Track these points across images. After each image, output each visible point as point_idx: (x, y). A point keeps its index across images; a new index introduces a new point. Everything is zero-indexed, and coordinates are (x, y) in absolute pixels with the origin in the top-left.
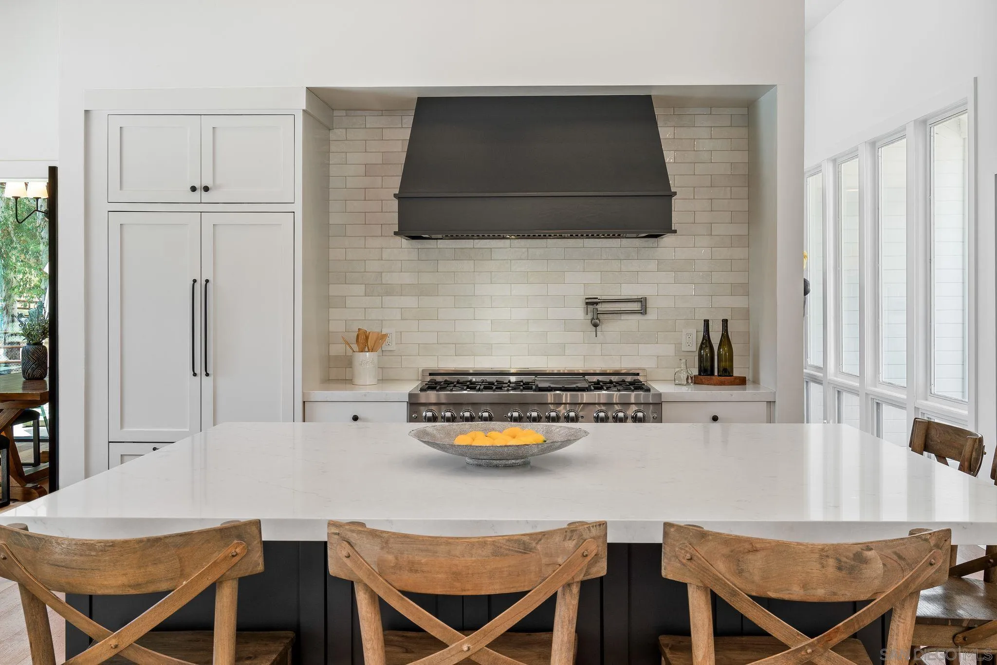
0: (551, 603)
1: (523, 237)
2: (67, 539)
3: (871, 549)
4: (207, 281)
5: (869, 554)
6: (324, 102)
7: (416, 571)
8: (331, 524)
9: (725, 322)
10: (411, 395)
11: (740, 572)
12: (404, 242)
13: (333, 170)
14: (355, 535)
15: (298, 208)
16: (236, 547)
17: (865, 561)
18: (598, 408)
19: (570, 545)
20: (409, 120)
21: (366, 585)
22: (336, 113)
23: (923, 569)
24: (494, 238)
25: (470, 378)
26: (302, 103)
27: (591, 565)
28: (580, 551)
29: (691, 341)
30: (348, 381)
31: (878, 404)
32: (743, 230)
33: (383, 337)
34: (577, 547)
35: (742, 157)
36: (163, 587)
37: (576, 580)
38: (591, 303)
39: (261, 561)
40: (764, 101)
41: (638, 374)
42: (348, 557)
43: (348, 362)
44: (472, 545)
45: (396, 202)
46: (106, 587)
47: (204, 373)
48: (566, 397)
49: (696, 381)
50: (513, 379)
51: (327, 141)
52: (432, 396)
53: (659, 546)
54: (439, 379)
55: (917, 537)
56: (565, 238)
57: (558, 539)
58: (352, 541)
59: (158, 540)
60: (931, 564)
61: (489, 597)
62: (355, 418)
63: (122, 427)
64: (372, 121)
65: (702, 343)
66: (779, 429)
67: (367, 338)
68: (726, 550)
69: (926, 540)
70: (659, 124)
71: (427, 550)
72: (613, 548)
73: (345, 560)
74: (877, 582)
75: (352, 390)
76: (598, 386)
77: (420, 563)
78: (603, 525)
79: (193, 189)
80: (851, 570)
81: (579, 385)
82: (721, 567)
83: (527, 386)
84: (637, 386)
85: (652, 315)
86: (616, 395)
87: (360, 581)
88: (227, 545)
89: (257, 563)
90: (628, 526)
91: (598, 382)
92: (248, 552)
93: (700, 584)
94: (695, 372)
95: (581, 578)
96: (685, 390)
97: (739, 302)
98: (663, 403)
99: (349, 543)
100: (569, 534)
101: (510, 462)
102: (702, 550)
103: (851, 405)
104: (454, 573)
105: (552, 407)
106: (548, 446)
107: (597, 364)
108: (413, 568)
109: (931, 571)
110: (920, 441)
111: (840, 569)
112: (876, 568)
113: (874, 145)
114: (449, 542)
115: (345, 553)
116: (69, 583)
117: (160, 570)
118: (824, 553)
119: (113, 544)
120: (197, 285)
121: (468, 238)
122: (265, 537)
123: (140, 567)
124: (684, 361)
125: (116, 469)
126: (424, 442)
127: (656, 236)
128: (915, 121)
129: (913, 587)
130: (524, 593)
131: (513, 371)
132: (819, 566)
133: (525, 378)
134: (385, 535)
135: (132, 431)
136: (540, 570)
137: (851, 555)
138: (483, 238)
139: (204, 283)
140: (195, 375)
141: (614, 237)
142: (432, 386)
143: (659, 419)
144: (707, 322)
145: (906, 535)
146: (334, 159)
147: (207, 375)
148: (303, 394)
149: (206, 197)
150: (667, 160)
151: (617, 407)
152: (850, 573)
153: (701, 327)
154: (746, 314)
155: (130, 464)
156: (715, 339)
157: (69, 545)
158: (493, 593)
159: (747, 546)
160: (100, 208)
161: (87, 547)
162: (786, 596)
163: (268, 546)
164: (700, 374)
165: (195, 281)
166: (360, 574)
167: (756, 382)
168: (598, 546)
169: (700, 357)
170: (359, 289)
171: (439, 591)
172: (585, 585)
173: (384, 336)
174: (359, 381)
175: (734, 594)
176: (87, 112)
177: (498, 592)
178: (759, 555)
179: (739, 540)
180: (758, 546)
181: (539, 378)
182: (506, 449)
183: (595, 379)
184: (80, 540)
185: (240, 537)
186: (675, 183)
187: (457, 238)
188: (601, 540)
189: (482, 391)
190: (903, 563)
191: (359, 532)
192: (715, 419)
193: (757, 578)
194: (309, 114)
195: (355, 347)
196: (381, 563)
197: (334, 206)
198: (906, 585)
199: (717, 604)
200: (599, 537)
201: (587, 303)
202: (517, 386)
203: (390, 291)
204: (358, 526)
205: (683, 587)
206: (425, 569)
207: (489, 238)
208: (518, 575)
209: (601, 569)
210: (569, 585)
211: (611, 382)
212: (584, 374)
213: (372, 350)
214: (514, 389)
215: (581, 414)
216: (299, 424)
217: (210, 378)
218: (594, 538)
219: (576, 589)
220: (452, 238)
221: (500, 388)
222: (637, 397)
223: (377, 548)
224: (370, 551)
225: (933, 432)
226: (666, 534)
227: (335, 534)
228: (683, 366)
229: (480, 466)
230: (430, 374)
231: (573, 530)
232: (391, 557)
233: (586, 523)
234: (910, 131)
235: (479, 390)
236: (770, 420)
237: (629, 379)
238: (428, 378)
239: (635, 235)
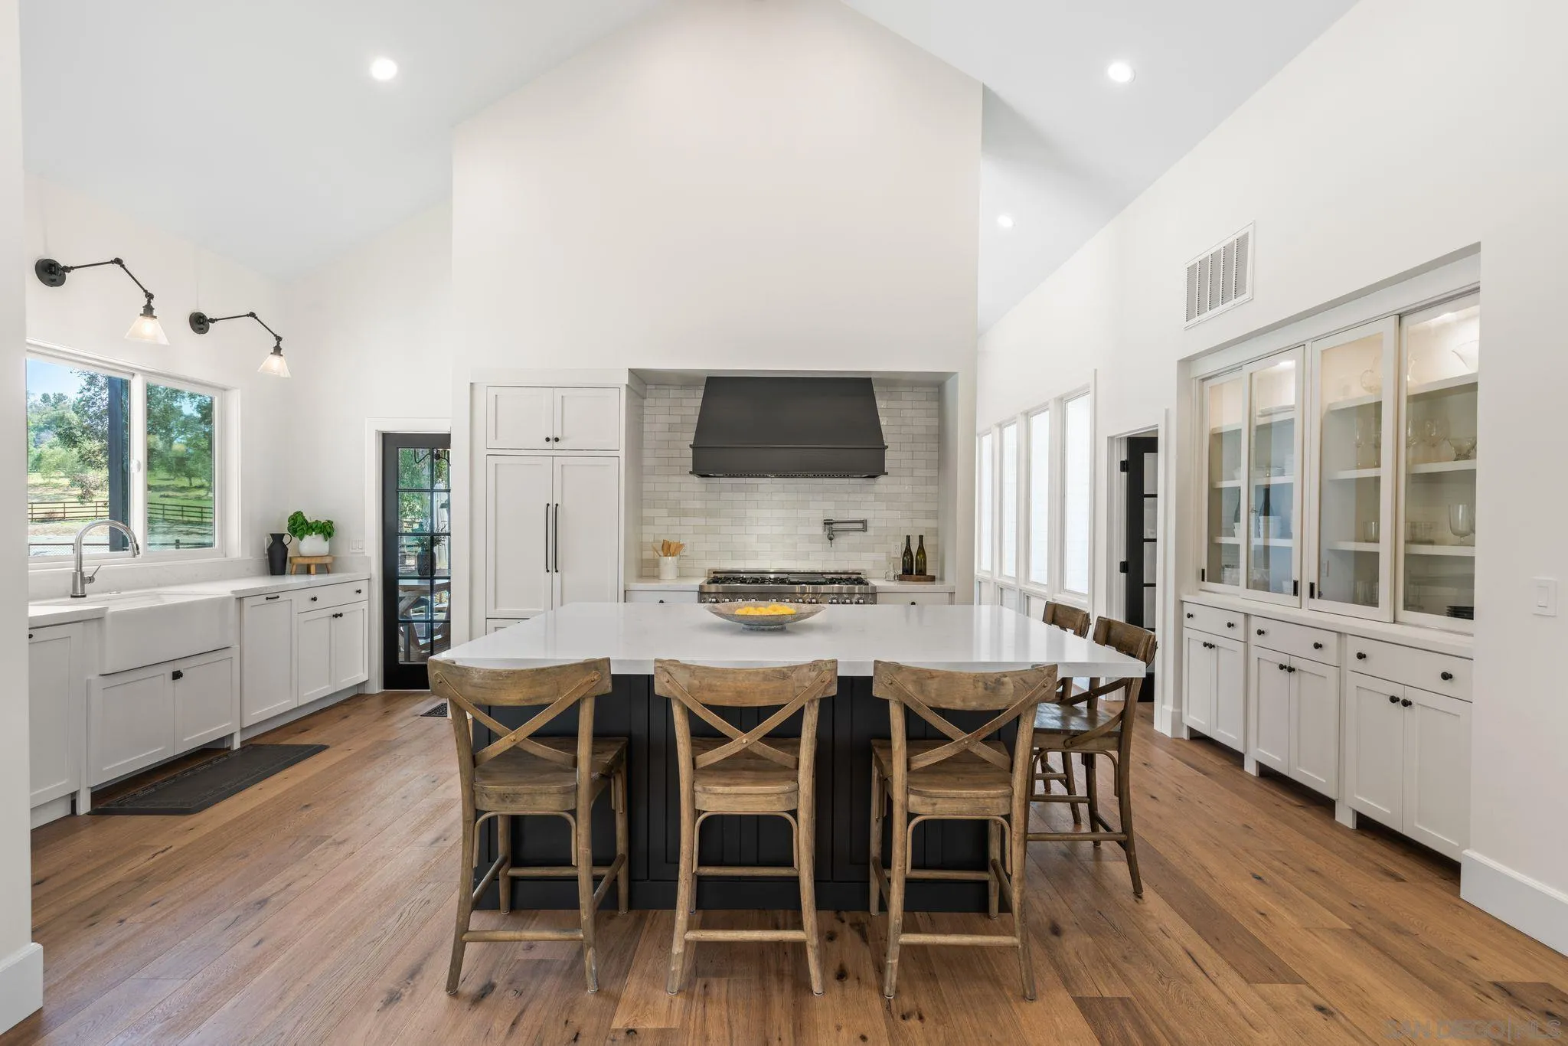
0: (799, 714)
1: (780, 477)
2: (483, 669)
3: (1006, 676)
4: (557, 505)
5: (1006, 679)
6: (640, 378)
7: (713, 691)
8: (657, 661)
9: (921, 537)
10: (701, 587)
11: (922, 692)
12: (696, 479)
13: (646, 428)
14: (672, 668)
15: (622, 453)
16: (594, 676)
17: (1003, 684)
18: (832, 596)
19: (814, 674)
20: (700, 393)
21: (679, 700)
22: (649, 387)
23: (1039, 690)
24: (760, 476)
25: (741, 575)
26: (625, 380)
27: (827, 687)
28: (821, 677)
29: (898, 551)
30: (656, 577)
31: (1028, 596)
32: (934, 473)
33: (680, 546)
34: (818, 676)
35: (935, 422)
36: (546, 701)
37: (817, 697)
38: (828, 523)
39: (610, 685)
40: (949, 383)
41: (860, 574)
42: (668, 682)
43: (656, 564)
44: (750, 674)
45: (691, 451)
46: (508, 700)
47: (554, 570)
48: (809, 588)
49: (901, 578)
50: (772, 576)
51: (642, 407)
52: (713, 588)
53: (871, 678)
54: (719, 575)
55: (1037, 669)
56: (810, 477)
57: (805, 670)
58: (671, 671)
59: (543, 670)
60: (1044, 687)
61: (759, 708)
62: (661, 602)
63: (496, 607)
64: (673, 393)
65: (905, 552)
66: (957, 609)
67: (670, 546)
68: (914, 678)
69: (1041, 671)
70: (877, 398)
71: (720, 677)
72: (841, 680)
73: (667, 685)
74: (1010, 698)
75: (658, 582)
76: (832, 581)
77: (715, 685)
78: (835, 662)
79: (548, 440)
80: (993, 690)
81: (819, 581)
82: (910, 688)
83: (782, 581)
84: (860, 582)
85: (870, 532)
86: (845, 587)
87: (676, 698)
88: (588, 675)
89: (607, 687)
90: (850, 664)
91: (833, 579)
92: (602, 679)
93: (897, 700)
94: (900, 572)
95: (820, 696)
96: (892, 584)
97: (931, 523)
98: (878, 594)
99: (669, 673)
100: (812, 668)
101: (772, 627)
102: (898, 678)
103: (1011, 598)
104: (737, 692)
105: (799, 595)
106: (800, 616)
107: (832, 567)
108: (711, 688)
109: (1044, 691)
110: (1050, 617)
111: (986, 689)
112: (1009, 688)
113: (1028, 415)
114: (734, 672)
115: (666, 680)
116: (484, 698)
117: (544, 690)
118: (976, 679)
119: (514, 672)
120: (550, 508)
121: (741, 476)
122: (613, 672)
123: (530, 688)
124: (892, 564)
125: (491, 635)
126: (714, 613)
127: (874, 477)
128: (1055, 399)
129: (1032, 702)
130: (784, 705)
131: (772, 571)
132: (972, 687)
133: (781, 576)
134: (692, 667)
135: (504, 610)
136: (794, 691)
137: (993, 680)
138: (752, 476)
139: (555, 506)
140: (548, 571)
141: (844, 477)
142: (715, 581)
143: (875, 602)
144: (908, 537)
145: (1030, 668)
146: (647, 419)
147: (557, 571)
148: (625, 585)
149: (557, 445)
150: (882, 423)
151: (845, 596)
152: (992, 692)
153: (905, 540)
154: (936, 532)
155: (499, 631)
156: (914, 549)
157: (484, 673)
158: (762, 705)
159: (928, 675)
160: (481, 452)
161: (496, 675)
162: (952, 707)
163: (615, 678)
164: (903, 574)
165: (548, 505)
166: (676, 694)
167: (942, 579)
168: (831, 676)
169: (904, 562)
170: (664, 512)
171: (728, 704)
172: (822, 701)
173: (682, 546)
174: (663, 576)
175: (919, 705)
176: (472, 384)
177: (766, 705)
178: (937, 680)
179: (921, 671)
180: (934, 674)
181: (791, 576)
182: (770, 618)
183: (830, 576)
184: (491, 670)
185: (597, 669)
186: (887, 439)
187: (734, 476)
188: (833, 672)
189: (751, 584)
190: (1026, 686)
191: (676, 666)
192: (913, 603)
193: (933, 695)
194: (631, 388)
195: (661, 553)
196: (689, 687)
197: (646, 453)
198: (1029, 699)
199: (909, 714)
200: (832, 670)
201: (825, 523)
202: (775, 581)
203: (685, 513)
204: (675, 663)
205: (887, 702)
206: (719, 689)
207: (756, 476)
208: (779, 694)
209: (833, 691)
210: (812, 701)
211: (841, 579)
212: (822, 573)
213: (673, 555)
214: (773, 583)
215: (820, 600)
216: (621, 604)
217: (559, 574)
218: (829, 670)
219: (816, 704)
220: (730, 476)
221: (763, 582)
222: (859, 589)
223: (687, 676)
224: (683, 679)
225: (1058, 612)
226: (875, 668)
227: (659, 667)
228: (892, 568)
229: (751, 629)
230: (714, 573)
231: (815, 665)
232: (696, 682)
233: (823, 661)
234: (1051, 405)
235: (749, 583)
236: (952, 602)
237: (854, 577)
238: (712, 576)
239: (859, 476)
